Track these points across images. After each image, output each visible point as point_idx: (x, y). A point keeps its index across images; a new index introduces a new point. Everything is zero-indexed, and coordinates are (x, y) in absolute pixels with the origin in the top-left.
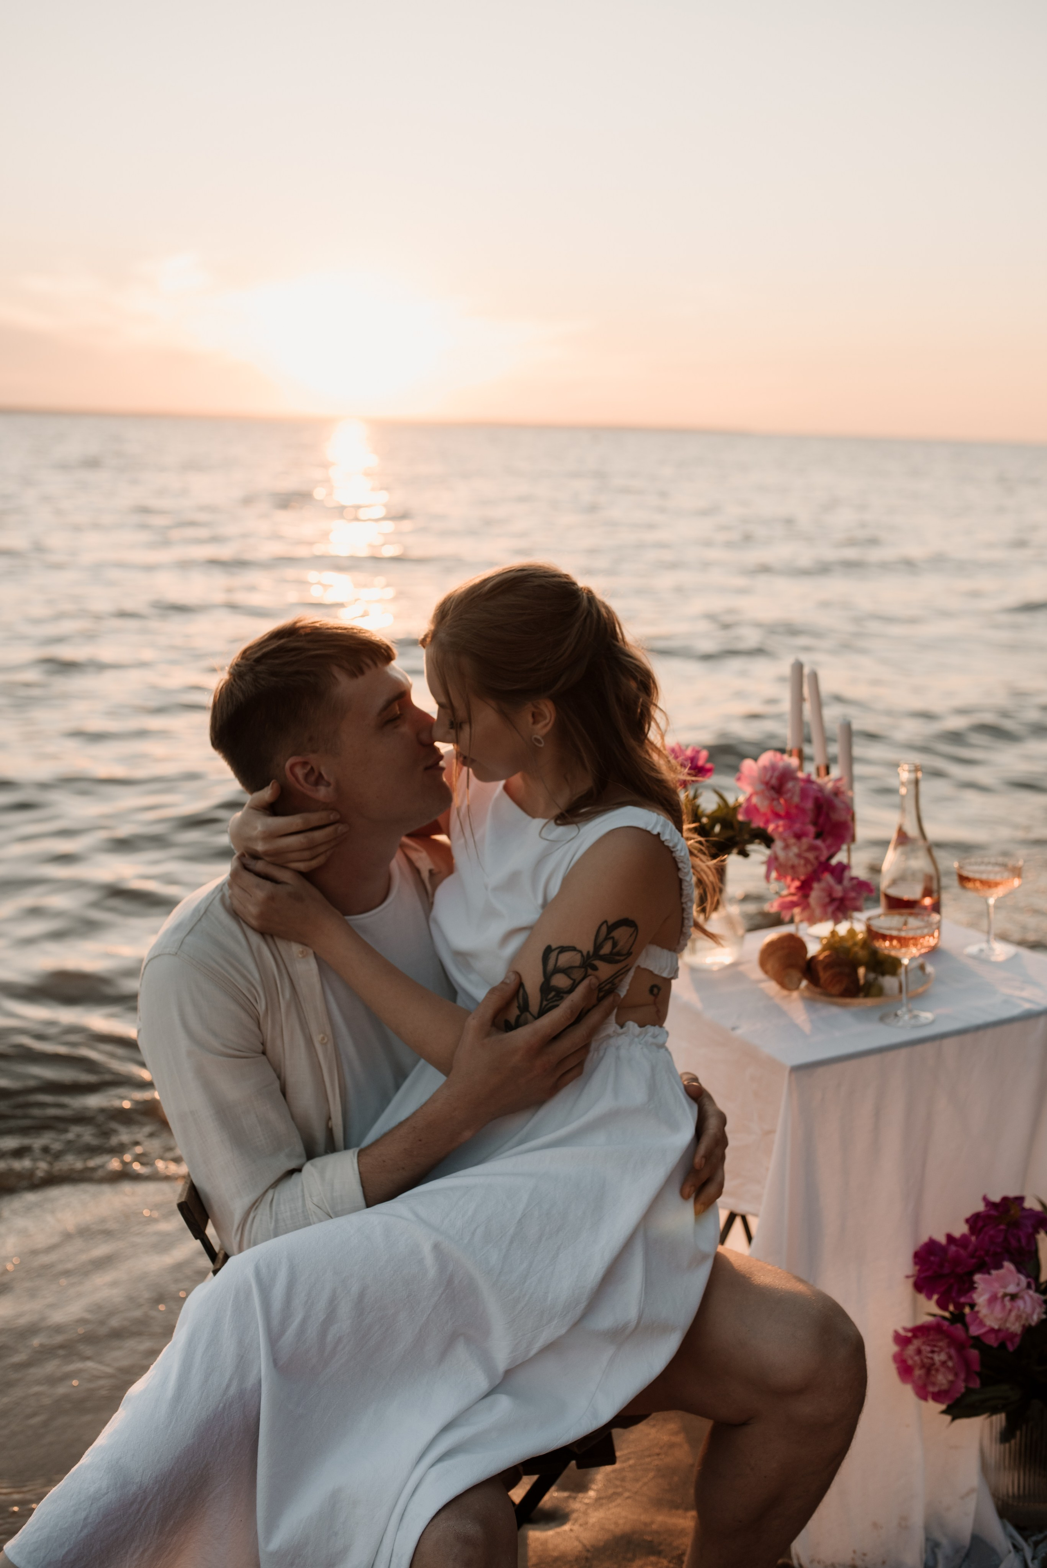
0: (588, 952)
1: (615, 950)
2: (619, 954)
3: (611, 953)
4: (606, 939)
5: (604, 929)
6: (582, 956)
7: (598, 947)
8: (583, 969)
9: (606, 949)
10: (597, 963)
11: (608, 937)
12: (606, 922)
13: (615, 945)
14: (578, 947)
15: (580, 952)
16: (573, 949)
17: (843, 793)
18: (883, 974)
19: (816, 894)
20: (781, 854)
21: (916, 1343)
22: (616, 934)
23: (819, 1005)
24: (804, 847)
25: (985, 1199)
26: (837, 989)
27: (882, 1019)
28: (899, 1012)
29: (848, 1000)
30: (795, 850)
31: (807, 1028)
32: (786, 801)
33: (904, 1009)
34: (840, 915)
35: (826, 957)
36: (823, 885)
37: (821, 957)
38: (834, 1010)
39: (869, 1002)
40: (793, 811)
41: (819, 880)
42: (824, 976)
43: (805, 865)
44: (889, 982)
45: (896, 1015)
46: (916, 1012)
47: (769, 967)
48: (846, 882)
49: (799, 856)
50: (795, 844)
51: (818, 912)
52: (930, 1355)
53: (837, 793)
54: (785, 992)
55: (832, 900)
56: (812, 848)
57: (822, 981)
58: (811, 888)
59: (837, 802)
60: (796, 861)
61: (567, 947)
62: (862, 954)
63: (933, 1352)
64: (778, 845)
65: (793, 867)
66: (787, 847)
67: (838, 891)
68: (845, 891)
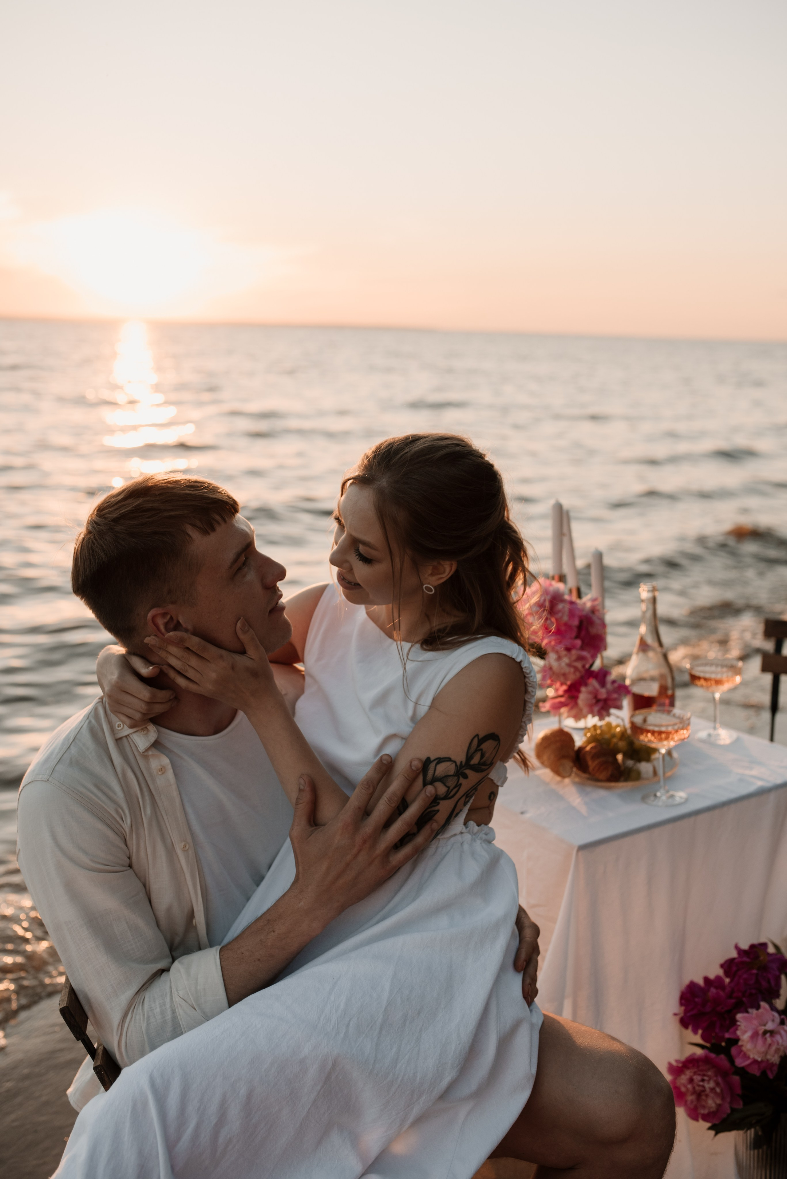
0: (461, 762)
1: (482, 761)
2: (484, 764)
3: (479, 764)
4: (476, 751)
5: (476, 741)
6: (456, 765)
7: (469, 757)
8: (456, 778)
9: (476, 760)
10: (468, 772)
11: (478, 749)
12: (477, 735)
13: (482, 756)
14: (453, 758)
15: (455, 762)
16: (449, 759)
17: (598, 610)
18: (639, 760)
19: (584, 696)
20: (555, 664)
21: (688, 1073)
22: (484, 746)
23: (589, 789)
24: (574, 658)
25: (737, 947)
26: (602, 776)
27: (644, 799)
28: (658, 794)
29: (613, 784)
30: (566, 660)
31: (584, 810)
32: (557, 620)
33: (662, 791)
34: (604, 713)
35: (592, 748)
36: (590, 688)
37: (588, 748)
38: (601, 793)
39: (629, 784)
40: (563, 628)
41: (586, 685)
42: (592, 764)
43: (574, 673)
44: (645, 767)
45: (655, 795)
46: (671, 793)
47: (545, 758)
48: (609, 686)
49: (569, 665)
50: (566, 656)
51: (585, 710)
52: (701, 1083)
53: (593, 611)
54: (558, 778)
55: (598, 701)
56: (580, 658)
57: (591, 768)
58: (579, 691)
59: (595, 618)
60: (567, 670)
61: (443, 758)
62: (622, 744)
63: (703, 1080)
64: (552, 657)
65: (564, 675)
66: (559, 658)
67: (603, 693)
68: (609, 693)
